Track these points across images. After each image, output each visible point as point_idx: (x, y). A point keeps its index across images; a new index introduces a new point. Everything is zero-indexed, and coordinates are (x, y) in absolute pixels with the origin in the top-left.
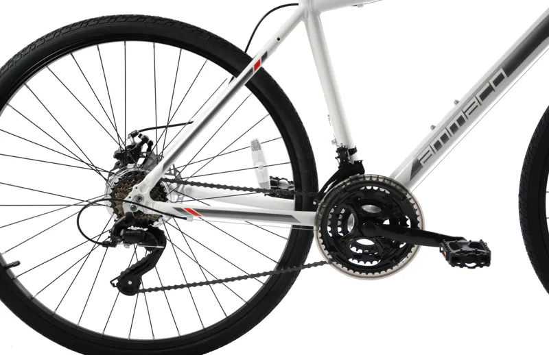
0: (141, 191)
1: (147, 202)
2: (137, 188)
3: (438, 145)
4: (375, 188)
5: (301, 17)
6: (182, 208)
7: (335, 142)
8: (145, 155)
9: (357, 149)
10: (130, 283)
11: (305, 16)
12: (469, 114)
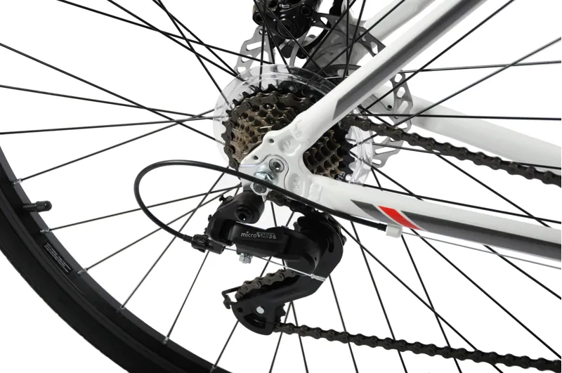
0: (282, 149)
1: (294, 178)
2: (272, 141)
6: (376, 206)
8: (325, 20)
10: (260, 310)
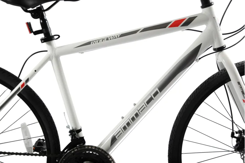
3: (125, 128)
4: (91, 152)
5: (49, 59)
7: (68, 127)
9: (82, 129)
11: (51, 58)
12: (141, 112)
